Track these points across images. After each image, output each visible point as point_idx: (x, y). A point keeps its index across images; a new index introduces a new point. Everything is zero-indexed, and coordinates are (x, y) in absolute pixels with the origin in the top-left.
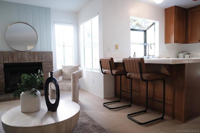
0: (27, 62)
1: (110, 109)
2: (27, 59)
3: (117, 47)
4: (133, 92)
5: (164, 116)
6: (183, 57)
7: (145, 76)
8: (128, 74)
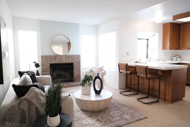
0: (64, 62)
1: (125, 95)
2: (64, 61)
3: (128, 54)
4: (139, 85)
5: (159, 100)
6: (176, 59)
7: (149, 76)
8: (138, 74)
